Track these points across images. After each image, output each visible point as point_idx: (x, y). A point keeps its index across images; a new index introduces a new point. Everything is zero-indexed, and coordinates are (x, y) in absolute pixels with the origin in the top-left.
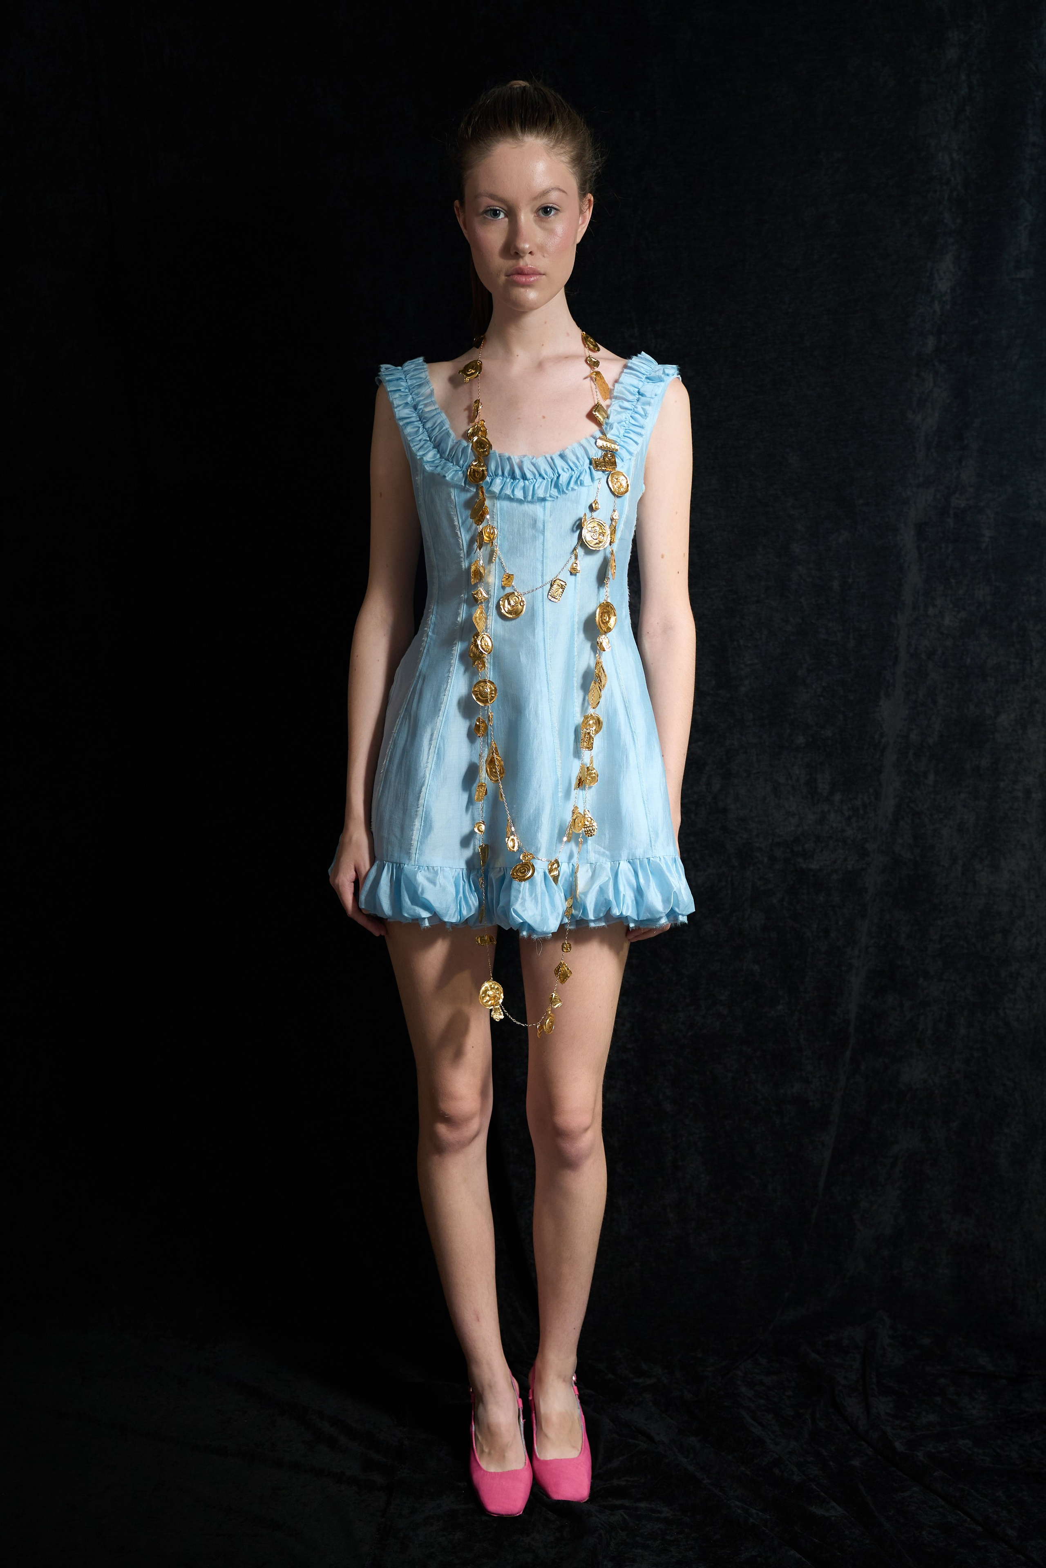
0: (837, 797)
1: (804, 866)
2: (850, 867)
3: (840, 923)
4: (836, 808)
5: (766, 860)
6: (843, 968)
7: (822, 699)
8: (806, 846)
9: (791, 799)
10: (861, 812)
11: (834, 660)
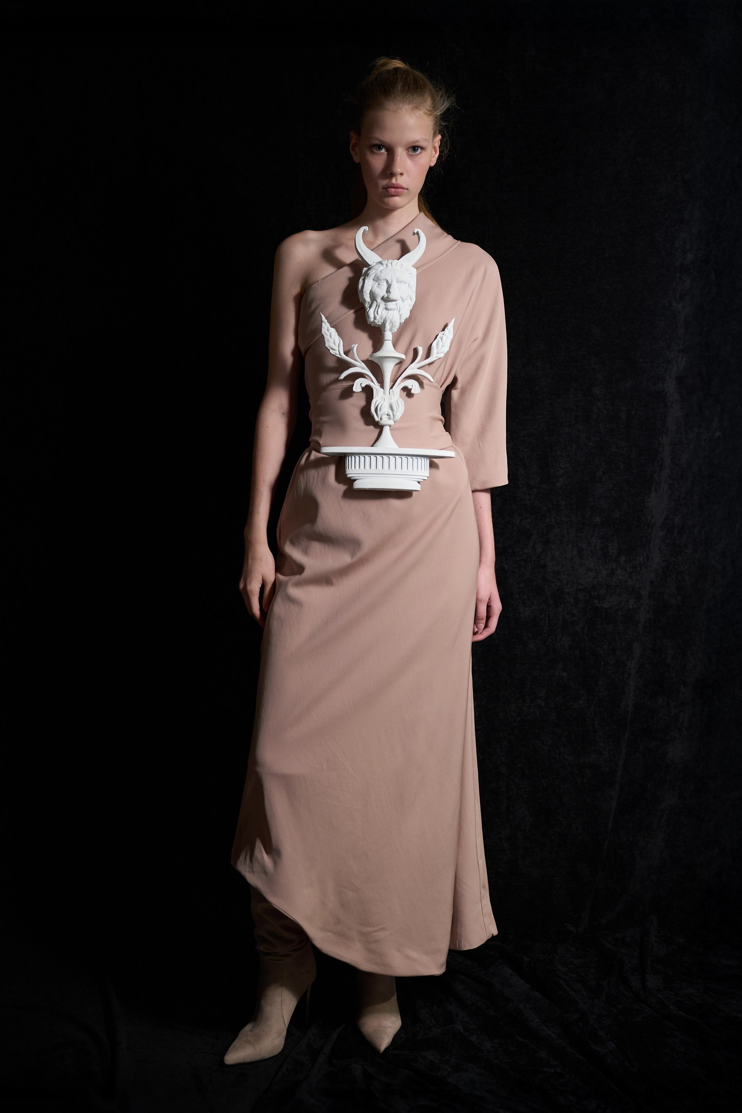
0: (623, 559)
1: (599, 606)
2: (631, 607)
3: (624, 644)
4: (621, 566)
5: (572, 601)
6: (626, 676)
7: (613, 492)
8: (600, 592)
9: (591, 559)
10: (639, 569)
11: (621, 466)
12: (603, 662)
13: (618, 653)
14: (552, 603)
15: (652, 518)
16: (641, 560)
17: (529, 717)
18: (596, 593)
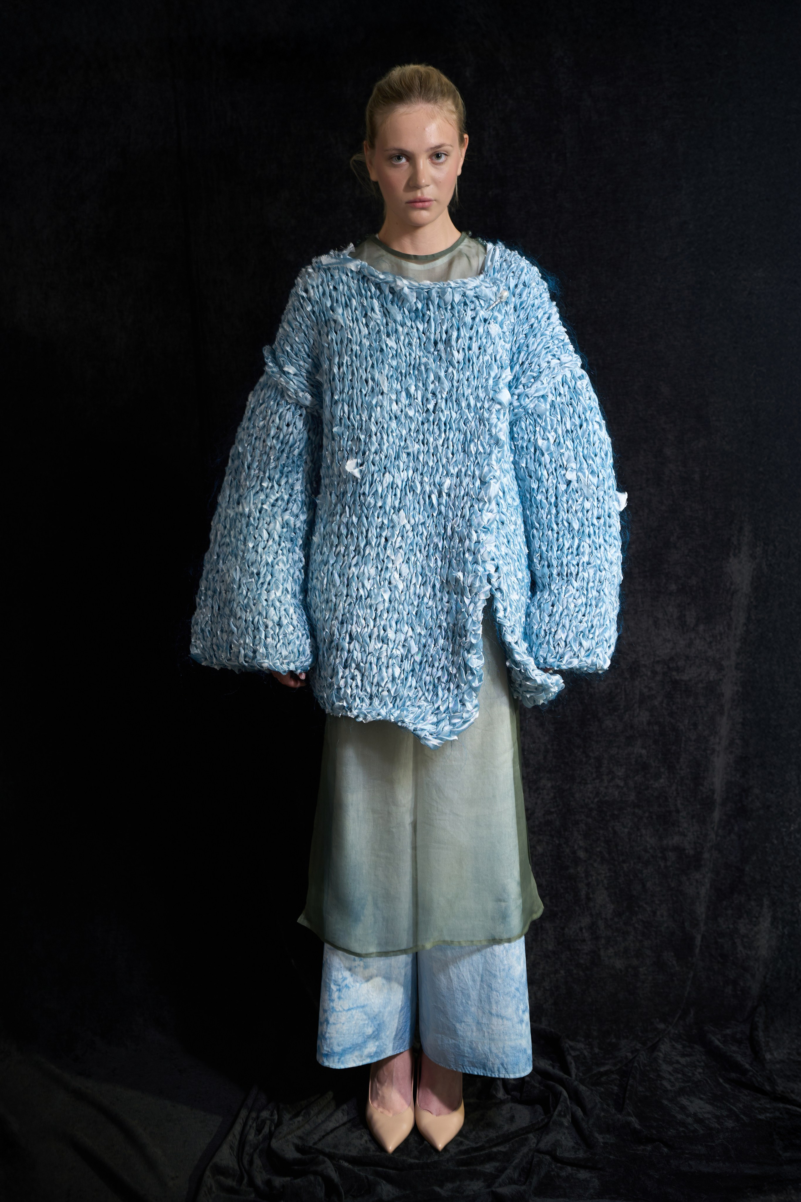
12: (684, 738)
13: (700, 728)
14: (628, 677)
15: (731, 584)
16: (721, 628)
17: (607, 798)
18: (675, 665)
